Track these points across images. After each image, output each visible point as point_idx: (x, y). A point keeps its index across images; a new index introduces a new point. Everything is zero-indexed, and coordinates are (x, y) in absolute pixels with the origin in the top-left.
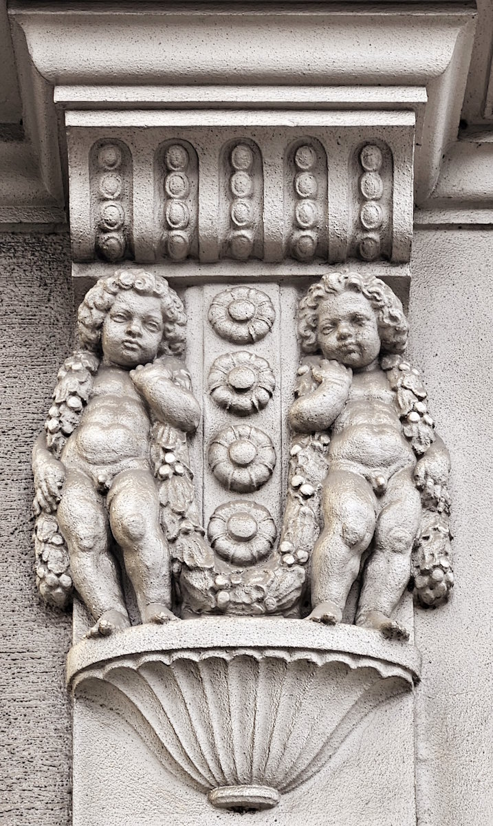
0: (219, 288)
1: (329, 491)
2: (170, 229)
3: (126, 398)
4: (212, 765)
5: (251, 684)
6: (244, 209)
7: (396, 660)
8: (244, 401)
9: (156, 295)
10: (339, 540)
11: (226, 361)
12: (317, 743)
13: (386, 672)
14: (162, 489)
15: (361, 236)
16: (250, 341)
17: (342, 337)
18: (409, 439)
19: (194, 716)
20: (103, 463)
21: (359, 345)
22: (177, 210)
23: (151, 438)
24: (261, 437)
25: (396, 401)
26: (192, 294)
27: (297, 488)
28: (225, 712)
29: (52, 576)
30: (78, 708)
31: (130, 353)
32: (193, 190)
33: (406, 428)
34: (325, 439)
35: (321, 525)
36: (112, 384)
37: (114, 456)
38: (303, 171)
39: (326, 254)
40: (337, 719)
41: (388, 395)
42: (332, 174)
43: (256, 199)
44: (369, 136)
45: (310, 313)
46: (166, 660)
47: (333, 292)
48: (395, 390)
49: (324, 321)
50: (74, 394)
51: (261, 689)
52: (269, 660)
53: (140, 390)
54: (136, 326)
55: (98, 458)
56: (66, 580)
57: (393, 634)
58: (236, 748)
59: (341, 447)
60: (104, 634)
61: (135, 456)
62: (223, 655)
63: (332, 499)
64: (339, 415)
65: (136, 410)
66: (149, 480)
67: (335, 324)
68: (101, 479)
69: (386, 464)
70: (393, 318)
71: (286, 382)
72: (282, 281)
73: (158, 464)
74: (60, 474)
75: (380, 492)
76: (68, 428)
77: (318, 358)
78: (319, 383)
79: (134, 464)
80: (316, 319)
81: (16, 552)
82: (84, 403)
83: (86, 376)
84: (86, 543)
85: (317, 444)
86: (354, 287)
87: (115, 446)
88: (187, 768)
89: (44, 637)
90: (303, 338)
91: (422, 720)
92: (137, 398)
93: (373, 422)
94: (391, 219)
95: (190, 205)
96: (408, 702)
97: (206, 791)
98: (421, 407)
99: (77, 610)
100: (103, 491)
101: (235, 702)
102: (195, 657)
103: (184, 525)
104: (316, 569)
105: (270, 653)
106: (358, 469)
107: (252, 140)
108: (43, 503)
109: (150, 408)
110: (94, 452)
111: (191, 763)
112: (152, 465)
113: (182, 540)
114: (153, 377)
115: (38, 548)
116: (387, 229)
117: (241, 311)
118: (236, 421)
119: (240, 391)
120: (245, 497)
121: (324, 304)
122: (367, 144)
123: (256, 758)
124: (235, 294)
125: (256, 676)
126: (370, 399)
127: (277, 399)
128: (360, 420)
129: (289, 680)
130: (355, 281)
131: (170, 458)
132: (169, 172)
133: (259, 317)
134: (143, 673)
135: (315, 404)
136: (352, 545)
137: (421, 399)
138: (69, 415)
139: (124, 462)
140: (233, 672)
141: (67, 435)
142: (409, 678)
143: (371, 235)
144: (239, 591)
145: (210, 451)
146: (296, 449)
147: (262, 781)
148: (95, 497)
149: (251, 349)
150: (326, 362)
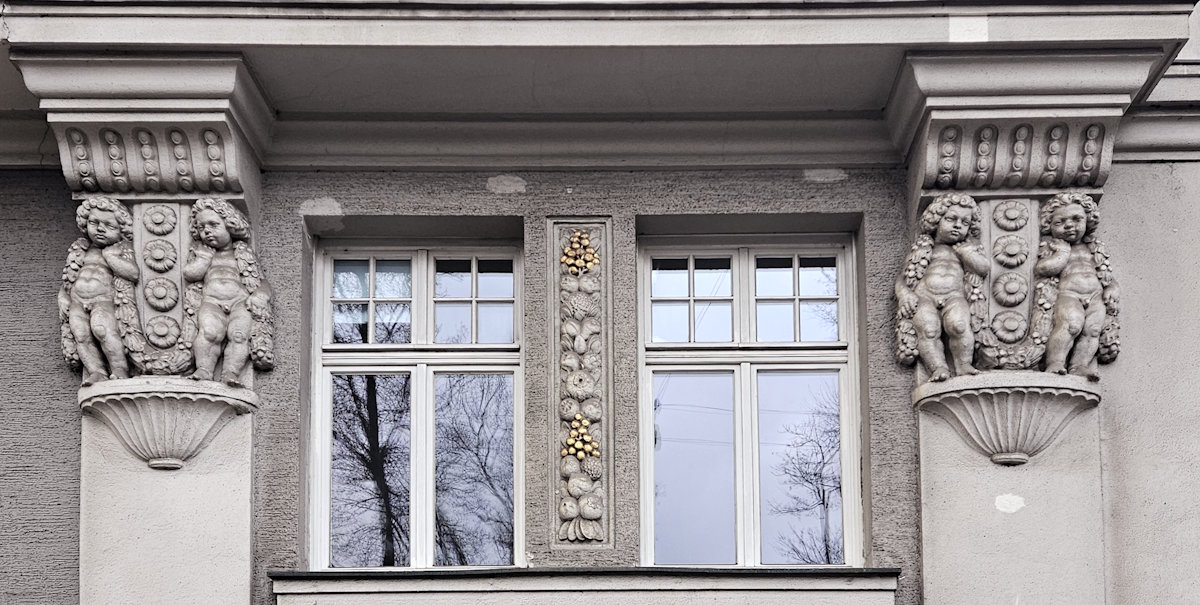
0: (998, 202)
1: (1060, 306)
2: (978, 172)
3: (951, 260)
4: (996, 444)
5: (1019, 404)
6: (1020, 161)
7: (1093, 391)
8: (1013, 261)
9: (971, 207)
10: (1067, 331)
11: (1004, 240)
12: (1050, 432)
13: (1089, 397)
14: (972, 307)
15: (1080, 174)
16: (1016, 229)
17: (1068, 228)
18: (1099, 279)
19: (987, 420)
20: (941, 294)
21: (1077, 231)
22: (984, 162)
23: (965, 281)
24: (1022, 279)
25: (1093, 259)
26: (983, 204)
27: (1041, 305)
28: (1004, 418)
29: (909, 350)
30: (921, 415)
31: (954, 237)
32: (993, 152)
33: (1099, 273)
34: (1057, 280)
35: (1055, 324)
36: (944, 253)
37: (947, 290)
38: (1054, 140)
39: (1059, 184)
40: (1061, 421)
41: (1089, 256)
42: (1070, 141)
43: (1026, 156)
44: (1094, 122)
45: (1049, 215)
46: (976, 393)
47: (1065, 204)
48: (1093, 254)
49: (1057, 218)
50: (924, 258)
51: (1024, 407)
52: (1030, 393)
53: (960, 256)
54: (959, 224)
55: (938, 291)
56: (916, 352)
57: (1093, 379)
58: (1010, 436)
59: (1066, 285)
60: (941, 380)
61: (957, 290)
62: (1007, 391)
63: (1063, 311)
64: (1064, 268)
65: (957, 266)
66: (965, 302)
67: (1063, 220)
68: (940, 302)
69: (1090, 292)
70: (1095, 217)
71: (1034, 250)
72: (1032, 198)
73: (969, 294)
74: (916, 300)
75: (1086, 307)
76: (920, 276)
77: (1051, 238)
78: (1055, 251)
79: (957, 294)
80: (1052, 217)
81: (884, 336)
82: (929, 263)
83: (930, 249)
84: (931, 334)
85: (1053, 283)
86: (1078, 202)
87: (949, 285)
88: (983, 446)
89: (900, 379)
90: (1042, 227)
91: (1102, 420)
92: (957, 260)
93: (1084, 271)
94: (1099, 164)
95: (990, 160)
96: (1095, 412)
97: (990, 456)
98: (1107, 262)
99: (919, 367)
100: (940, 308)
101: (1010, 413)
102: (992, 392)
103: (984, 325)
104: (1051, 346)
105: (1031, 390)
106: (1075, 295)
107: (1029, 125)
108: (905, 314)
109: (965, 265)
110: (936, 288)
111: (983, 442)
112: (966, 294)
113: (982, 332)
114: (968, 250)
115: (900, 336)
116: (1096, 170)
117: (1012, 214)
118: (1007, 271)
119: (1011, 256)
120: (1010, 309)
121: (1058, 210)
122: (1091, 125)
123: (1019, 440)
124: (1009, 204)
125: (1022, 400)
126: (1080, 259)
127: (1029, 259)
128: (1077, 270)
129: (1039, 402)
130: (1078, 198)
131: (976, 291)
132: (981, 141)
133: (1021, 217)
134: (963, 400)
135: (1052, 263)
136: (1073, 335)
137: (1107, 258)
138: (920, 269)
139: (952, 293)
140: (1010, 398)
141: (919, 279)
142: (1097, 399)
143: (1086, 173)
144: (1012, 358)
145: (994, 286)
146: (1040, 285)
147: (1021, 451)
148: (936, 311)
149: (1016, 233)
150: (1057, 240)
